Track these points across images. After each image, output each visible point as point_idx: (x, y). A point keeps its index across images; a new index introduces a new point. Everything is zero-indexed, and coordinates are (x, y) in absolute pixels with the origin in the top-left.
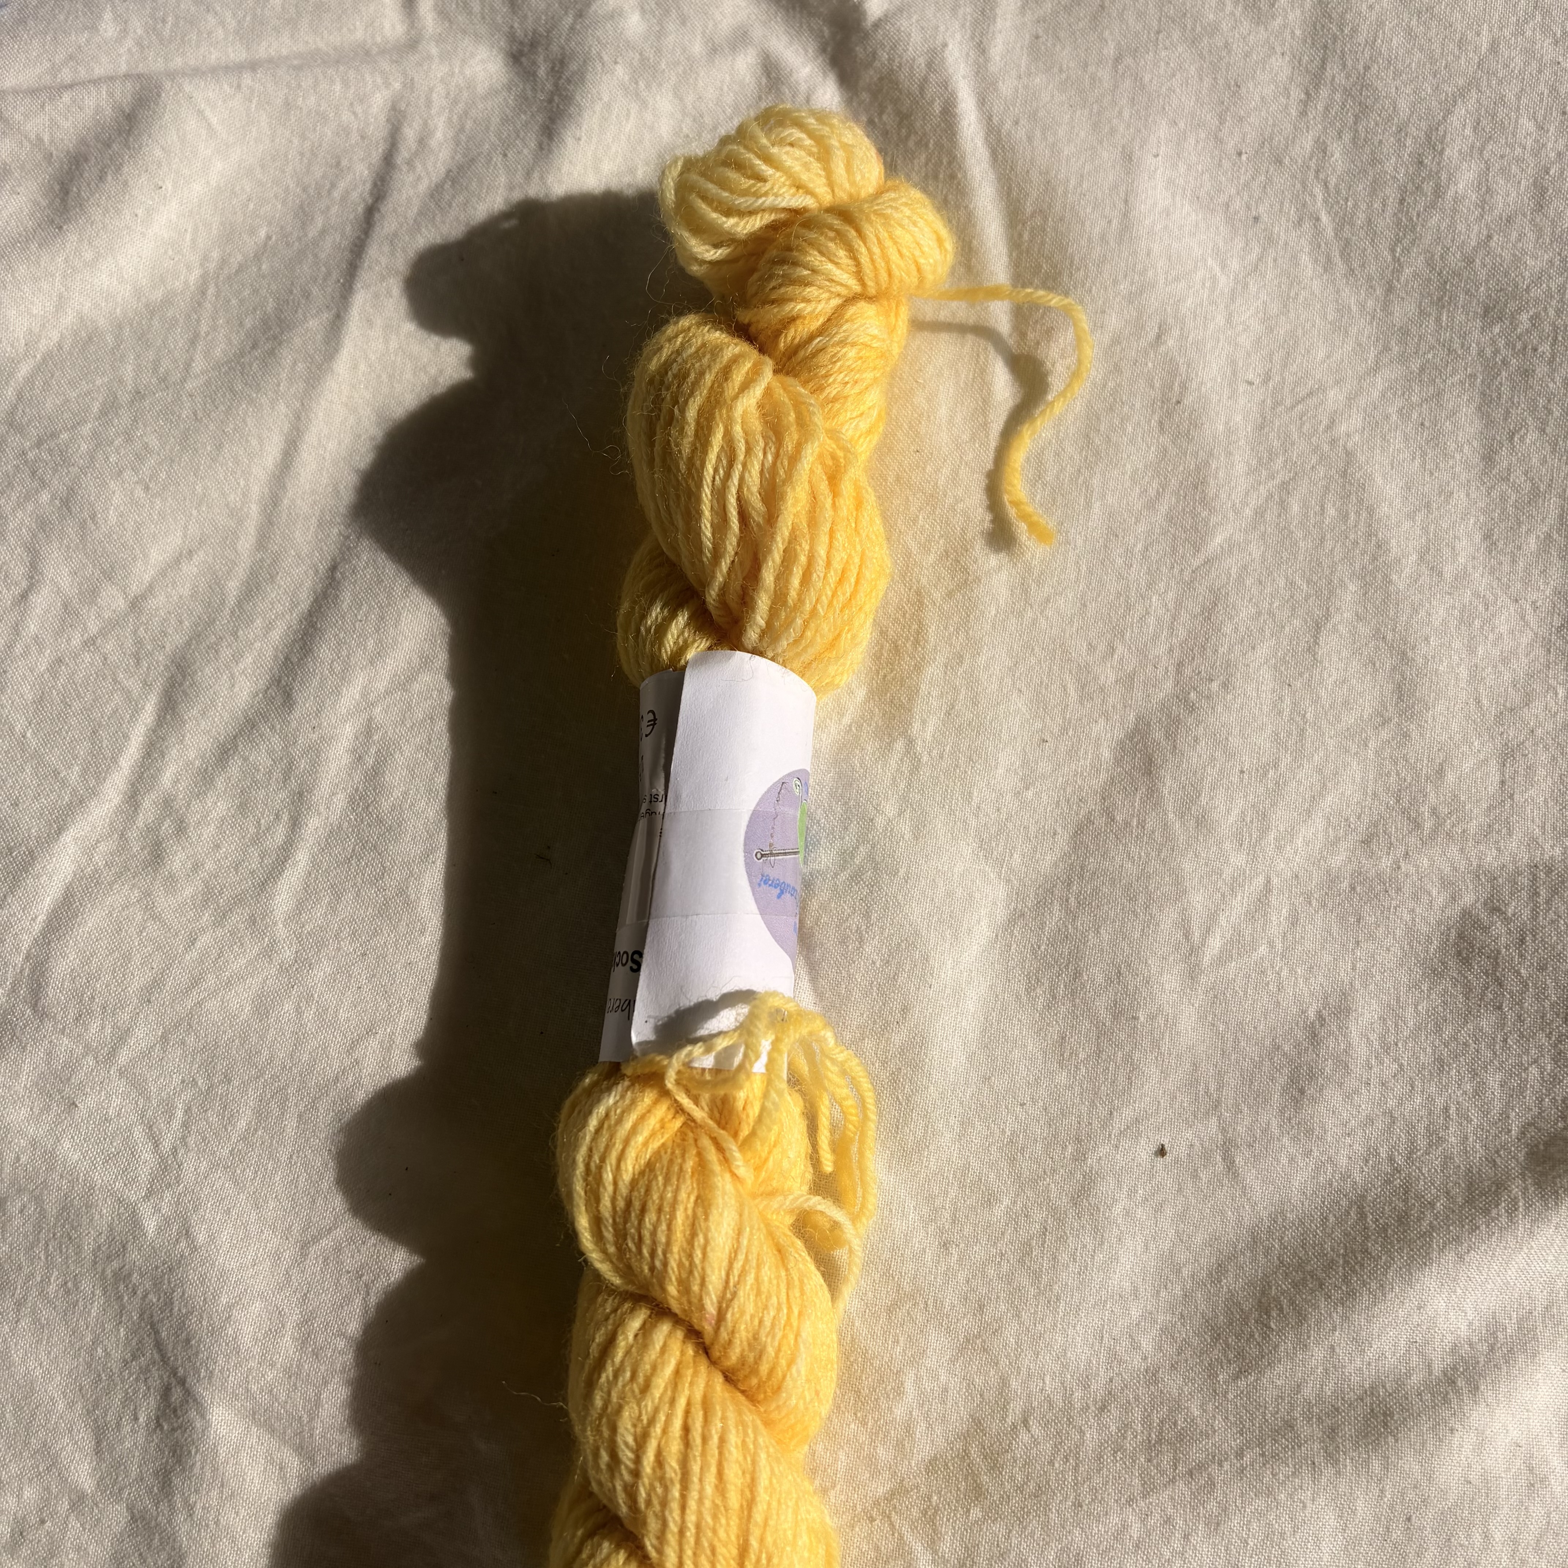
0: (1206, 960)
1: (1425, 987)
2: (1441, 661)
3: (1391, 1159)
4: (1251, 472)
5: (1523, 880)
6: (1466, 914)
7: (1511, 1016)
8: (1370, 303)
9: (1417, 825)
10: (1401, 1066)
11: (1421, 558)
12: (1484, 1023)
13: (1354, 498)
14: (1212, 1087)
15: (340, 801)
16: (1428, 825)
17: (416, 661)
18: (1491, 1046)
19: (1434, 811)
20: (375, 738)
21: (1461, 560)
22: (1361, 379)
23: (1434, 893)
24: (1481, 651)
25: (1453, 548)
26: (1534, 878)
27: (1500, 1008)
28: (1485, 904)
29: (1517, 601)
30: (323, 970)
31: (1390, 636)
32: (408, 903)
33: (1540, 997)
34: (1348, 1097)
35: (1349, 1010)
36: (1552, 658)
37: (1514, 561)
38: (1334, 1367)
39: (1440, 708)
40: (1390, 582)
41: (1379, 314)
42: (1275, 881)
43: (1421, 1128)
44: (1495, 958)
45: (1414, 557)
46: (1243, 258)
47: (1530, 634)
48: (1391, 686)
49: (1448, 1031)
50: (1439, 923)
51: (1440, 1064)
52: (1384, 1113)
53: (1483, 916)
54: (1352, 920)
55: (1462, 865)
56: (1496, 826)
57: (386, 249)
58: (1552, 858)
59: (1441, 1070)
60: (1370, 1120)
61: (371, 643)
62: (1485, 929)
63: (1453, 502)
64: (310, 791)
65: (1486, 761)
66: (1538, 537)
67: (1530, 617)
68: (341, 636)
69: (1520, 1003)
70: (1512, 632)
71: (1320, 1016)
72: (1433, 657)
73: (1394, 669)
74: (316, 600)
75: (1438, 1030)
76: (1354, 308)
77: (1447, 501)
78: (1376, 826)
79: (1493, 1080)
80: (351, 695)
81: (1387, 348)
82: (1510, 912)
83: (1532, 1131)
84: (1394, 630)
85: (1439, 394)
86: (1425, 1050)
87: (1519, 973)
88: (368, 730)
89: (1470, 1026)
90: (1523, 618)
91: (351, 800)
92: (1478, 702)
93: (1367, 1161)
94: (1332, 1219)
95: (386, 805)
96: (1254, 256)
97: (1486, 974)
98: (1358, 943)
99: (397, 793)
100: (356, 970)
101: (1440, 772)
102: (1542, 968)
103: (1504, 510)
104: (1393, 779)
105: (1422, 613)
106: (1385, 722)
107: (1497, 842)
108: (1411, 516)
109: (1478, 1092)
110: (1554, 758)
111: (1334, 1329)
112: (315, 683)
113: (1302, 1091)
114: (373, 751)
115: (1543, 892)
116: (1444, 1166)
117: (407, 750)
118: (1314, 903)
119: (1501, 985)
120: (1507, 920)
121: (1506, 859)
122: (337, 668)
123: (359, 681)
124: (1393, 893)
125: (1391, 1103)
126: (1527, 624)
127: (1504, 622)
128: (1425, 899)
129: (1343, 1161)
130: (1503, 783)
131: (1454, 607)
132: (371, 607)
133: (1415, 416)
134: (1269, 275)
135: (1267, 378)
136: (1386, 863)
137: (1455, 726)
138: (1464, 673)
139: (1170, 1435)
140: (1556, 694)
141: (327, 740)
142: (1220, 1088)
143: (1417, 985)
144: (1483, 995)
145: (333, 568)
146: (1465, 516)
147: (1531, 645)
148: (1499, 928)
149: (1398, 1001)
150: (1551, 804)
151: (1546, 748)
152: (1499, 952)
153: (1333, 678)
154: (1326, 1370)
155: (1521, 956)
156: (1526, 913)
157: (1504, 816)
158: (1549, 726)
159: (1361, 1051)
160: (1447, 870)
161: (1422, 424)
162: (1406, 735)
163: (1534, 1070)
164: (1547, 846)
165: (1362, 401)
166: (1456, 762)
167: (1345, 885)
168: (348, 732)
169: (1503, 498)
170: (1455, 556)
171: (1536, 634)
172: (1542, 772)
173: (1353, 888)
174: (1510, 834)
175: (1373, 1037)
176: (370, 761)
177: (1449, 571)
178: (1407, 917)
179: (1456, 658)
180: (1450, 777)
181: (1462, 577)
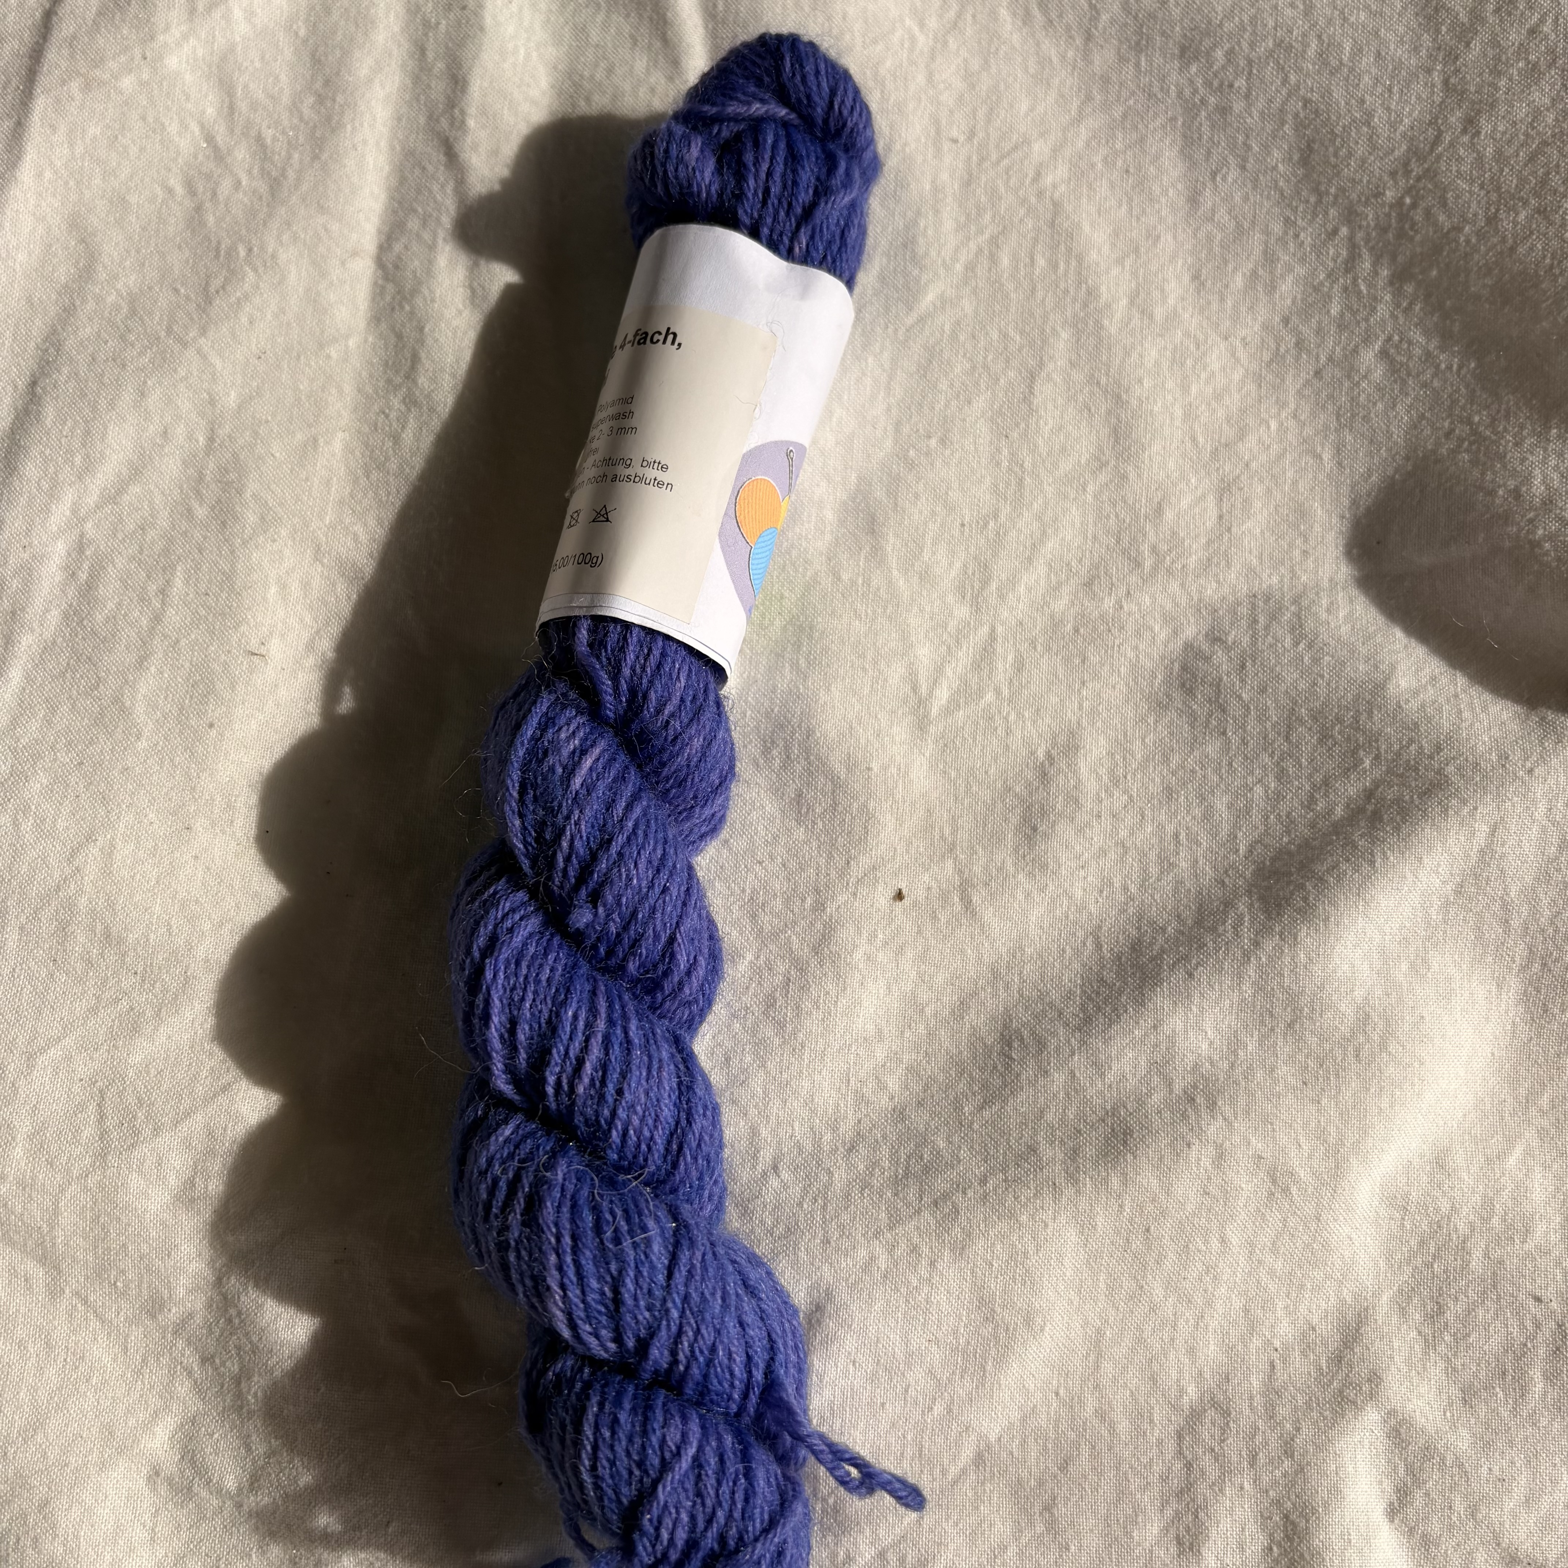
0: (935, 711)
1: (1151, 720)
2: (1155, 401)
3: (1125, 888)
4: (959, 228)
5: (1244, 610)
6: (1188, 646)
7: (1235, 740)
8: (1070, 54)
9: (1138, 564)
10: (1131, 797)
11: (1132, 302)
12: (1209, 749)
13: (1062, 247)
14: (947, 831)
15: (54, 617)
16: (1148, 563)
17: (125, 472)
18: (1217, 770)
19: (1154, 549)
20: (88, 553)
21: (1171, 301)
22: (1065, 130)
23: (1157, 628)
24: (1194, 389)
25: (1163, 291)
26: (1254, 607)
27: (1224, 733)
28: (1207, 635)
29: (1226, 339)
30: (39, 782)
31: (1103, 380)
32: (125, 711)
33: (1262, 717)
34: (1080, 831)
35: (1077, 748)
36: (1263, 392)
37: (1222, 300)
38: (1076, 1091)
39: (1156, 448)
40: (1102, 327)
41: (1080, 64)
42: (1000, 629)
43: (1153, 855)
44: (1217, 685)
45: (1124, 302)
46: (941, 16)
47: (1241, 371)
48: (1107, 431)
49: (1175, 760)
50: (1163, 658)
51: (1169, 792)
52: (1116, 844)
53: (1205, 647)
54: (1077, 661)
55: (1183, 601)
56: (1215, 560)
57: (65, 52)
58: (1270, 586)
59: (1170, 798)
60: (1103, 852)
61: (78, 459)
62: (1207, 659)
63: (1160, 246)
64: (23, 609)
65: (1203, 497)
66: (1244, 275)
67: (1241, 354)
68: (48, 452)
69: (1243, 727)
70: (1223, 369)
71: (1049, 757)
72: (1147, 399)
73: (1109, 412)
74: (16, 418)
75: (1166, 760)
76: (1055, 60)
77: (1155, 244)
78: (1097, 568)
79: (1221, 803)
80: (60, 512)
81: (1089, 98)
82: (1230, 639)
83: (1259, 849)
84: (1107, 375)
85: (1142, 140)
86: (1153, 780)
87: (1240, 697)
88: (80, 547)
89: (1196, 753)
90: (1233, 355)
91: (66, 616)
92: (1194, 439)
93: (1101, 892)
94: (1068, 950)
95: (99, 617)
96: (952, 14)
97: (1210, 701)
98: (1083, 683)
99: (110, 605)
100: (73, 780)
101: (1159, 511)
102: (1263, 690)
103: (1210, 250)
104: (1112, 521)
105: (1135, 356)
106: (1103, 465)
107: (1216, 575)
108: (1120, 261)
109: (1208, 815)
110: (1269, 491)
111: (1073, 1054)
112: (23, 501)
113: (1035, 829)
114: (86, 566)
115: (1262, 620)
116: (1176, 891)
117: (120, 562)
118: (1039, 648)
119: (1224, 711)
120: (1228, 649)
121: (1226, 590)
122: (45, 485)
123: (68, 497)
124: (1115, 631)
125: (1123, 833)
126: (1238, 360)
127: (1216, 360)
128: (1147, 635)
129: (1079, 893)
130: (1221, 517)
131: (1165, 348)
132: (76, 422)
133: (1120, 163)
134: (969, 32)
135: (972, 134)
136: (1109, 603)
137: (1171, 465)
138: (1179, 412)
139: (916, 1168)
140: (1269, 427)
141: (40, 558)
142: (954, 832)
143: (1143, 719)
144: (1208, 722)
145: (34, 384)
146: (1173, 258)
147: (1243, 381)
148: (1220, 656)
149: (1125, 734)
150: (1267, 534)
151: (1261, 480)
152: (1221, 680)
153: (1050, 426)
154: (1067, 1094)
155: (1242, 681)
156: (1246, 640)
157: (1223, 548)
158: (1263, 458)
159: (1091, 785)
160: (1169, 606)
161: (1127, 171)
162: (1124, 477)
163: (1259, 790)
164: (1265, 576)
165: (1068, 152)
166: (1173, 499)
167: (1069, 627)
168: (60, 549)
169: (1210, 238)
170: (1164, 298)
171: (1247, 371)
172: (1257, 504)
173: (1077, 630)
174: (1229, 565)
175: (1103, 771)
176: (83, 576)
177: (1159, 312)
178: (1131, 654)
179: (1169, 398)
180: (1169, 515)
181: (1172, 318)
